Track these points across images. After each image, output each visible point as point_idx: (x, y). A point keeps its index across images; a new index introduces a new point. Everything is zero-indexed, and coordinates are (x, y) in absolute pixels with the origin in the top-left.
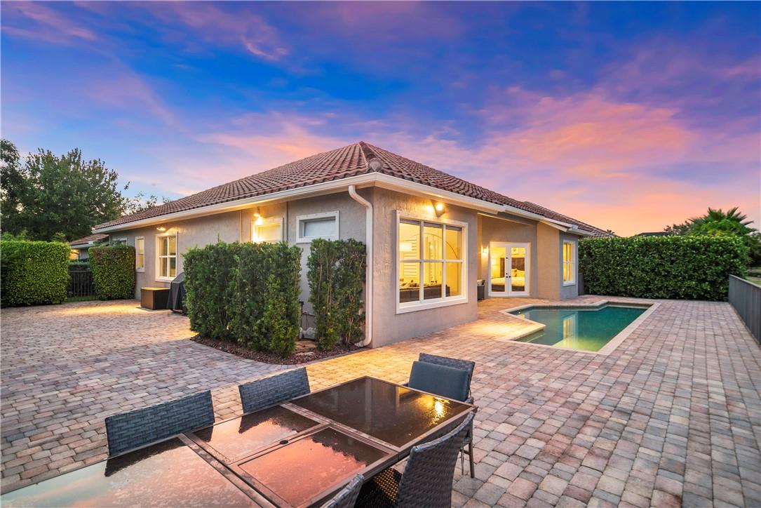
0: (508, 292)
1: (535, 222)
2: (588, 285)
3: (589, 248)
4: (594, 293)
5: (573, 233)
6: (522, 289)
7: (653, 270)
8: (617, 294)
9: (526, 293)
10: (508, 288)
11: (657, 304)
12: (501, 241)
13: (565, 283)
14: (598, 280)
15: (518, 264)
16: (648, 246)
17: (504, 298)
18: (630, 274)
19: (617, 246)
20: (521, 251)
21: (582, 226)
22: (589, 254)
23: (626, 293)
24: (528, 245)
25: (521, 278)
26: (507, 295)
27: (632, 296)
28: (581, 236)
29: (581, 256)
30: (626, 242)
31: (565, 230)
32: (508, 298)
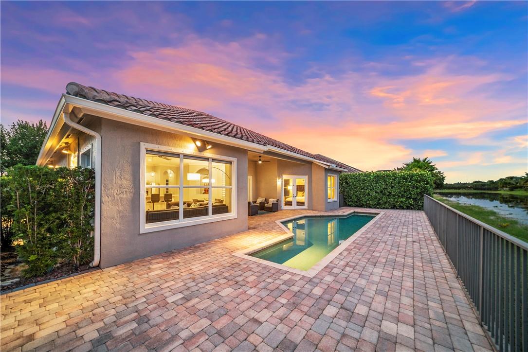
0: (294, 206)
1: (311, 163)
2: (345, 200)
3: (346, 179)
4: (350, 206)
5: (334, 169)
6: (303, 204)
7: (381, 192)
8: (362, 206)
9: (306, 207)
10: (294, 204)
11: (382, 212)
12: (289, 174)
13: (329, 201)
14: (351, 198)
15: (300, 188)
16: (380, 177)
17: (291, 210)
18: (369, 194)
19: (362, 178)
20: (302, 180)
21: (338, 164)
22: (346, 183)
23: (366, 205)
24: (307, 177)
25: (301, 197)
26: (293, 208)
27: (370, 207)
28: (341, 172)
29: (341, 184)
30: (367, 175)
31: (327, 167)
32: (294, 210)
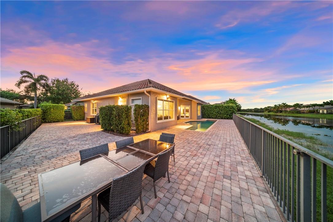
0: (185, 118)
1: (191, 101)
2: (203, 116)
3: (204, 107)
4: (205, 118)
5: (201, 103)
6: (188, 117)
7: (217, 112)
8: (210, 118)
9: (189, 118)
10: (185, 117)
11: (218, 120)
12: (183, 105)
13: (198, 116)
14: (206, 115)
15: (187, 111)
16: (217, 106)
18: (213, 113)
19: (210, 107)
20: (188, 108)
21: (202, 102)
22: (204, 108)
24: (190, 106)
25: (188, 114)
27: (213, 118)
28: (202, 104)
29: (202, 109)
30: (212, 106)
31: (198, 103)
